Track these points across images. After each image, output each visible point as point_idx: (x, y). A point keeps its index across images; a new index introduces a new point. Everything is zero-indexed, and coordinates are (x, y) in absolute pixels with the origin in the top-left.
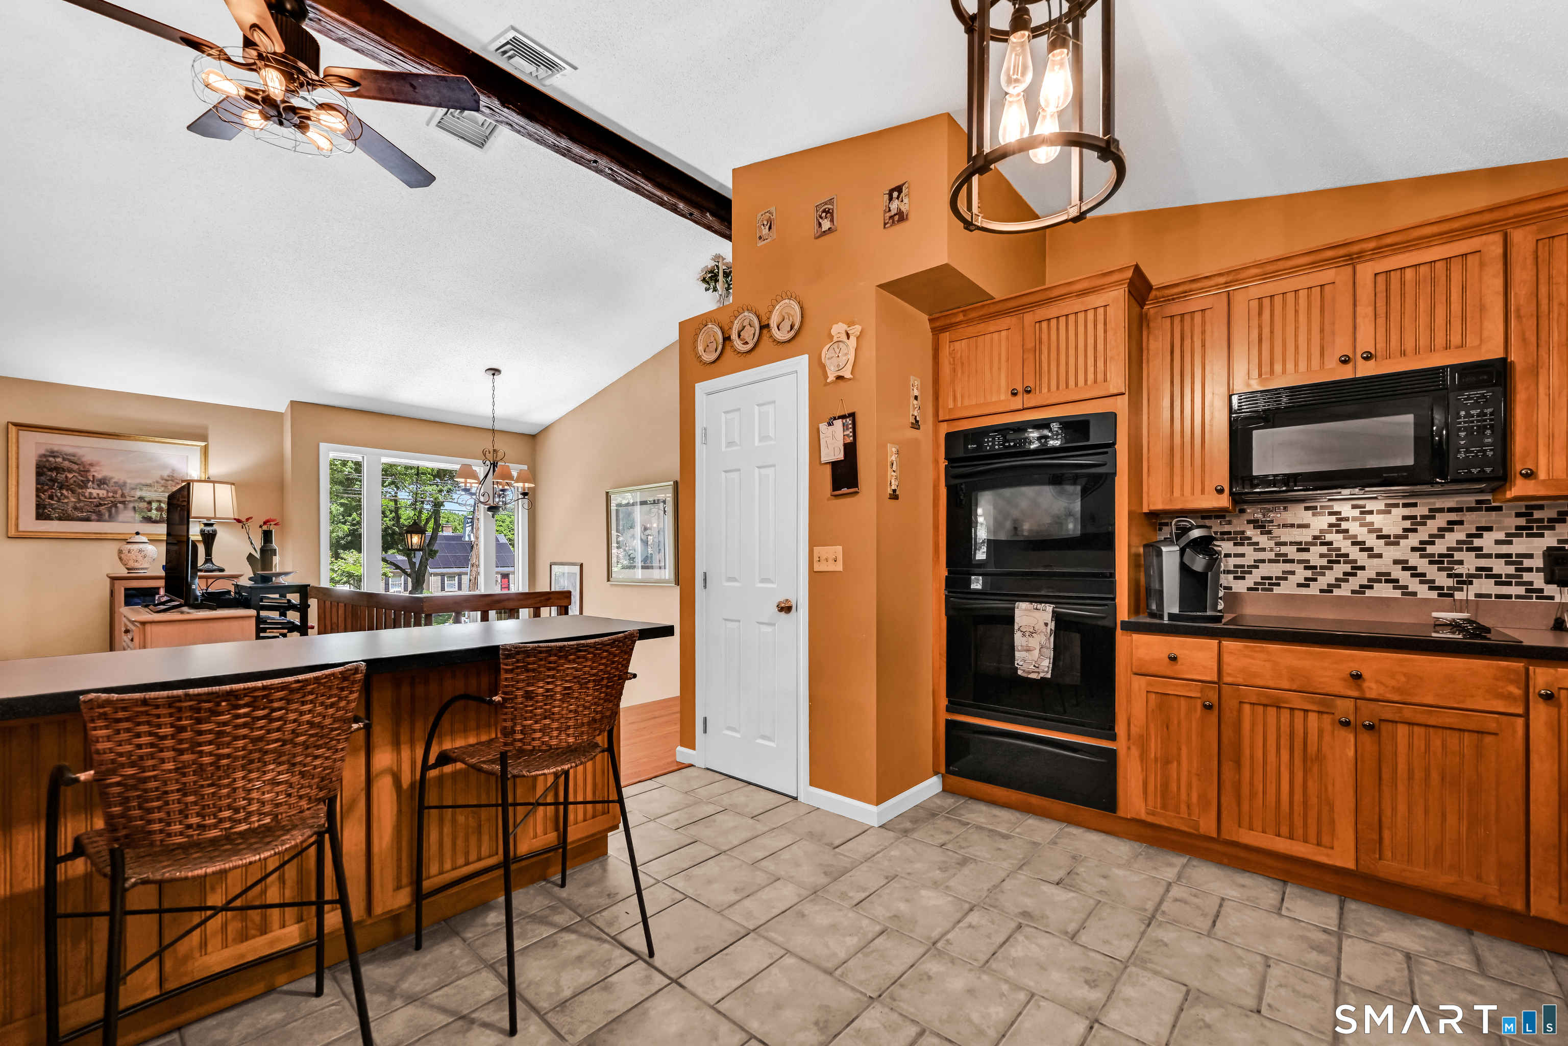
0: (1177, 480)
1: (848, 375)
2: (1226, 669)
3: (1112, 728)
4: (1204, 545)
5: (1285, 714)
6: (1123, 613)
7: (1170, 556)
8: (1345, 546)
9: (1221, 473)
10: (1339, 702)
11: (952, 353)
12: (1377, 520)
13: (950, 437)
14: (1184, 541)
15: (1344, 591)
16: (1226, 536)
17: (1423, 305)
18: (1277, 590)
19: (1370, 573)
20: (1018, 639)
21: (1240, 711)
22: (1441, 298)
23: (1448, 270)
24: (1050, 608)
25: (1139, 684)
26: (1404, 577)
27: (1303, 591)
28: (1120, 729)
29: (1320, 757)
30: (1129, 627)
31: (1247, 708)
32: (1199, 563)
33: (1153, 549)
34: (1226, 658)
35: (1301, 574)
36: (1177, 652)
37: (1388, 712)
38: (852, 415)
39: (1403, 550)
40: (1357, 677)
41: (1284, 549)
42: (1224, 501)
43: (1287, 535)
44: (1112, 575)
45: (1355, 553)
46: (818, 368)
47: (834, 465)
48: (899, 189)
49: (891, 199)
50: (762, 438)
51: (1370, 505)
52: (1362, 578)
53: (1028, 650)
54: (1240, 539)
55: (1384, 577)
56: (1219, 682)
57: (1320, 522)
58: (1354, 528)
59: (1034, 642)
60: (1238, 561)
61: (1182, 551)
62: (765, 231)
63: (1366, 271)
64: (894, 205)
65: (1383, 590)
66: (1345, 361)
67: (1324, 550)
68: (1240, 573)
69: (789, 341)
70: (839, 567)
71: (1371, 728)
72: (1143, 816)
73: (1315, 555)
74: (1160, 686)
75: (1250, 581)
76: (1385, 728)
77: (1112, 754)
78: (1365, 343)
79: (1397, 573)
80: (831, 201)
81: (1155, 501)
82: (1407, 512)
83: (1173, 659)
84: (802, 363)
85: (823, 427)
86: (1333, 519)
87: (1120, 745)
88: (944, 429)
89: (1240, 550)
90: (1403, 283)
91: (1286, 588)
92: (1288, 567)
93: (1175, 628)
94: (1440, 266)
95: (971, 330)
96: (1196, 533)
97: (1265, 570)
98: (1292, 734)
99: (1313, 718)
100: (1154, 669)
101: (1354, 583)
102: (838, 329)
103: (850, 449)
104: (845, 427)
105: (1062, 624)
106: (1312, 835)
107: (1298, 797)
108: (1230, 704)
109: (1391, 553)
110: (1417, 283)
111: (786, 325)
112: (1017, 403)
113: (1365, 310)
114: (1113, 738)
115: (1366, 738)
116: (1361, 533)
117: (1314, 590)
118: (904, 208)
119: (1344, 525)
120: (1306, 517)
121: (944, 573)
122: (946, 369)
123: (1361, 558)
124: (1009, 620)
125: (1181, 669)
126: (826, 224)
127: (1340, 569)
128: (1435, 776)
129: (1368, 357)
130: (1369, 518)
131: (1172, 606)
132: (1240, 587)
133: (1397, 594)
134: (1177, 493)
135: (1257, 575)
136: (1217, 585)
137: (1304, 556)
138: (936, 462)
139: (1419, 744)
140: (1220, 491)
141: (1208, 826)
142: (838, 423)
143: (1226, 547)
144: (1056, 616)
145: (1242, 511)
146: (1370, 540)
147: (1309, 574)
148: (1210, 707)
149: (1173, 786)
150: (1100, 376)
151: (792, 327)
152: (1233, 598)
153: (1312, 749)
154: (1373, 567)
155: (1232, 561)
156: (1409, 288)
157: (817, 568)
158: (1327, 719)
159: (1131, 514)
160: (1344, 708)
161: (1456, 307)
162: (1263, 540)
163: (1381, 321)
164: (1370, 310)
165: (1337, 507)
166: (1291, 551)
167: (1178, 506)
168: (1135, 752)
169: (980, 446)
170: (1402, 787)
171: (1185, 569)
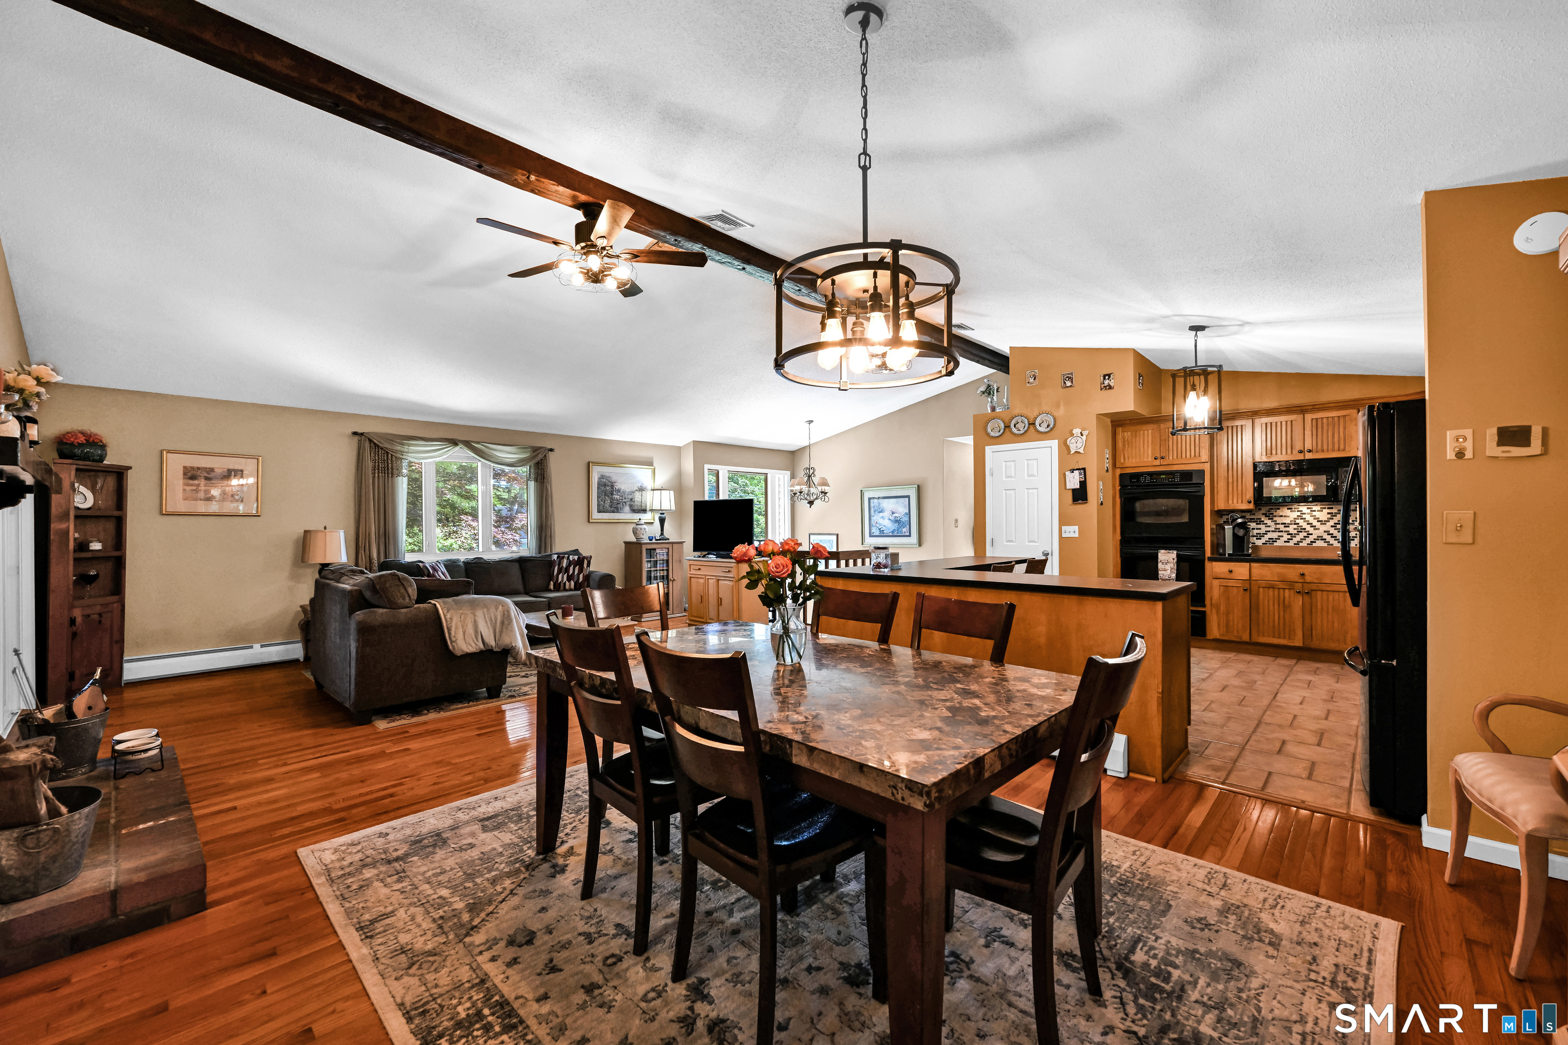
0: (1230, 497)
1: (1081, 451)
2: (1253, 574)
3: (1204, 601)
4: (1243, 525)
5: (1276, 591)
6: (1208, 553)
7: (1228, 528)
8: (1304, 525)
9: (1250, 495)
10: (1296, 584)
11: (1123, 437)
12: (1317, 514)
13: (1121, 475)
14: (1234, 524)
15: (1304, 544)
16: (1251, 520)
17: (1330, 434)
18: (1275, 544)
19: (1314, 536)
20: (1160, 566)
21: (1258, 591)
22: (1336, 431)
23: (1339, 421)
24: (1175, 552)
25: (1216, 583)
26: (1328, 538)
27: (1287, 544)
28: (1207, 602)
29: (1290, 606)
30: (1211, 559)
31: (1261, 589)
32: (1241, 533)
33: (1221, 528)
34: (1253, 570)
35: (1286, 537)
36: (1232, 568)
37: (1314, 587)
38: (1084, 469)
39: (1328, 527)
40: (1303, 575)
41: (1278, 526)
42: (1251, 506)
43: (1279, 520)
44: (1203, 537)
45: (1308, 528)
46: (1064, 447)
47: (1074, 490)
48: (1109, 375)
49: (1104, 379)
50: (1029, 476)
51: (1315, 508)
52: (1311, 538)
53: (1165, 570)
54: (1259, 522)
55: (1320, 538)
56: (1250, 580)
57: (1295, 515)
58: (1308, 517)
59: (1168, 567)
60: (1258, 531)
61: (1234, 528)
62: (1032, 380)
63: (1309, 417)
64: (1106, 382)
65: (1320, 543)
66: (1301, 452)
67: (1295, 526)
68: (1259, 536)
69: (1046, 433)
70: (1077, 535)
71: (1307, 593)
72: (1218, 637)
73: (1291, 529)
74: (1225, 582)
75: (1263, 540)
76: (1313, 593)
77: (1204, 612)
78: (1308, 446)
79: (1325, 536)
80: (1072, 374)
81: (1221, 505)
82: (1329, 511)
83: (1231, 571)
84: (1054, 444)
85: (1068, 473)
86: (1299, 514)
87: (1208, 609)
88: (1118, 472)
89: (1259, 526)
90: (1322, 423)
91: (1279, 543)
92: (1280, 534)
93: (1231, 559)
94: (1336, 419)
95: (1132, 428)
96: (1240, 521)
97: (1270, 535)
98: (1279, 598)
99: (1287, 591)
100: (1222, 576)
101: (1308, 540)
102: (1077, 431)
103: (1083, 484)
104: (1080, 474)
105: (1180, 559)
106: (1287, 637)
107: (1282, 622)
108: (1254, 588)
109: (1323, 528)
110: (1328, 425)
111: (1045, 425)
112: (1157, 462)
113: (1308, 433)
114: (1204, 606)
115: (1306, 597)
116: (1311, 520)
117: (1291, 544)
118: (1112, 385)
119: (1304, 516)
120: (1288, 512)
121: (1118, 537)
122: (1120, 444)
123: (1311, 530)
124: (1156, 557)
125: (1233, 576)
126: (1068, 384)
127: (1302, 535)
128: (1330, 610)
129: (1310, 451)
130: (1314, 513)
131: (1229, 550)
132: (1259, 543)
133: (1326, 545)
134: (1230, 502)
135: (1266, 537)
136: (1249, 542)
137: (1287, 529)
138: (1114, 486)
139: (1325, 597)
140: (1250, 502)
141: (1246, 638)
142: (1077, 472)
143: (1253, 525)
144: (1178, 556)
145: (1260, 509)
146: (1315, 523)
147: (1289, 537)
148: (1246, 590)
149: (1231, 623)
150: (1197, 454)
151: (1048, 426)
152: (1255, 548)
153: (1287, 602)
154: (1315, 534)
155: (1255, 532)
156: (1325, 425)
157: (1064, 535)
158: (1292, 591)
159: (1211, 511)
160: (1298, 587)
161: (1342, 435)
162: (1269, 522)
163: (1314, 437)
164: (1310, 433)
165: (1301, 508)
166: (1282, 527)
167: (1231, 508)
168: (1214, 611)
169: (1138, 480)
170: (1319, 614)
171: (1235, 535)
